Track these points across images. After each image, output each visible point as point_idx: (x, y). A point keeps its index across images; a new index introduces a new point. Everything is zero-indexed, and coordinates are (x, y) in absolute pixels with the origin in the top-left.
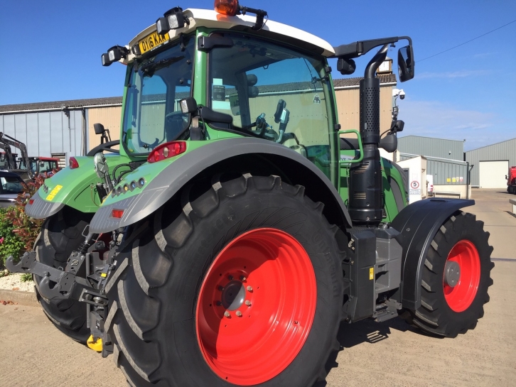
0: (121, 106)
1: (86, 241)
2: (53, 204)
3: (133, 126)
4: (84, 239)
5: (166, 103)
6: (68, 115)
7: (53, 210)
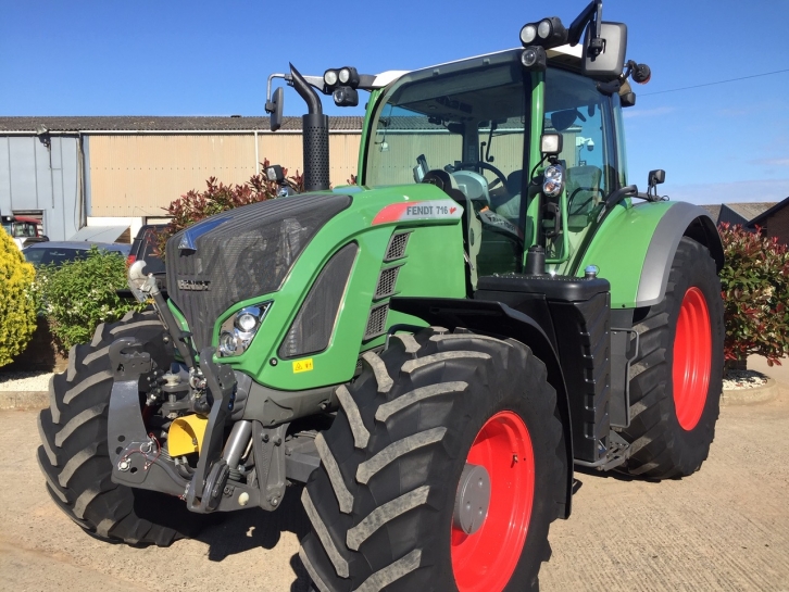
6: (49, 145)
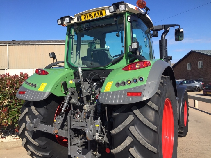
0: (65, 44)
1: (63, 111)
2: (44, 93)
3: (71, 54)
4: (61, 110)
5: (100, 44)
7: (45, 96)
